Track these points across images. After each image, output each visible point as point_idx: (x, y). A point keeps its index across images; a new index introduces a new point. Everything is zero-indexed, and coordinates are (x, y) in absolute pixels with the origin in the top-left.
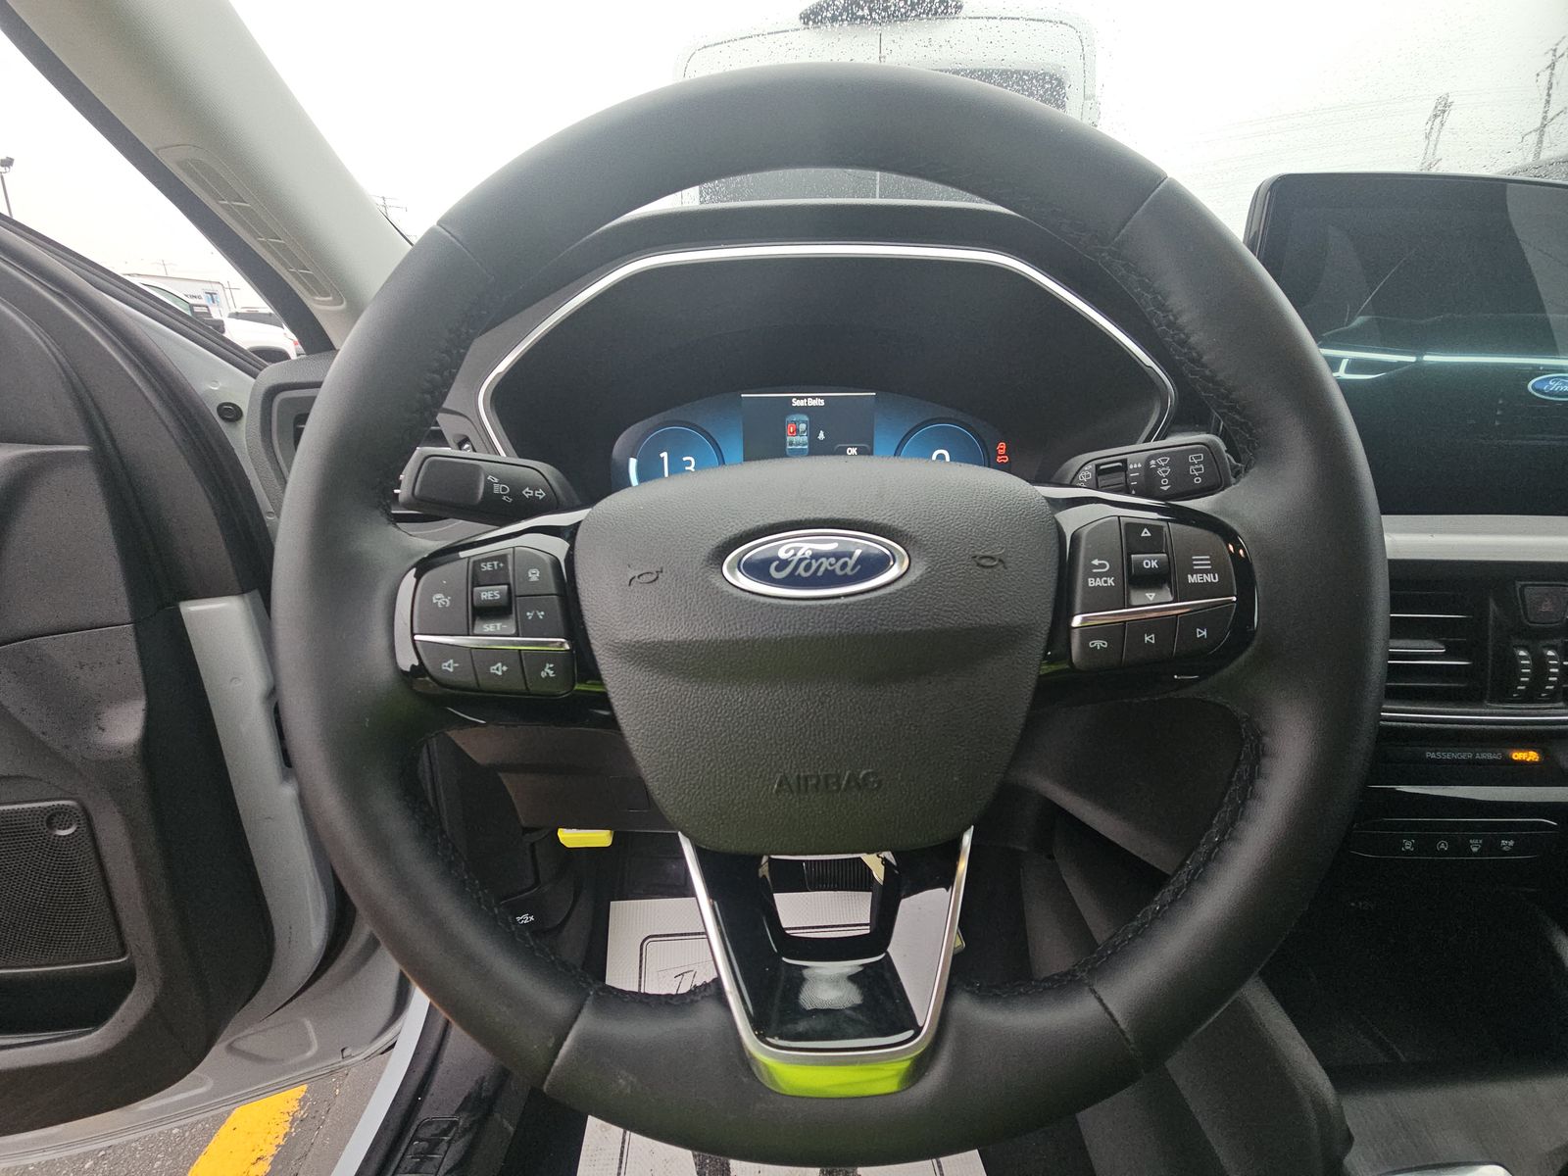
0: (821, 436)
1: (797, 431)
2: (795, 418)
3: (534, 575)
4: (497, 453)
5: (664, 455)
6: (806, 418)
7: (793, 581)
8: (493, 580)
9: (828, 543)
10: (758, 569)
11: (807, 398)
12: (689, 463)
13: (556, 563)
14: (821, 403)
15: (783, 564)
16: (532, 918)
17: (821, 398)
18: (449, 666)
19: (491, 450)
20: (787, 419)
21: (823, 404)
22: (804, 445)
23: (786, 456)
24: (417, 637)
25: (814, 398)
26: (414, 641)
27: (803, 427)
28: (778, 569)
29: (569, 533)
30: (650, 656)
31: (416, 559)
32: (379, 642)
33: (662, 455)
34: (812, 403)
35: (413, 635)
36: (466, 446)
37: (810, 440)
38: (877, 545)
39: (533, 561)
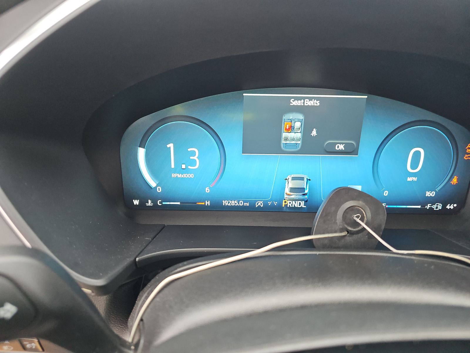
0: (314, 133)
1: (291, 129)
2: (291, 116)
5: (171, 146)
6: (301, 117)
11: (304, 98)
12: (193, 154)
14: (317, 103)
17: (317, 99)
20: (284, 118)
21: (319, 104)
22: (299, 140)
23: (279, 151)
25: (311, 99)
27: (298, 125)
33: (168, 146)
34: (308, 103)
37: (303, 136)
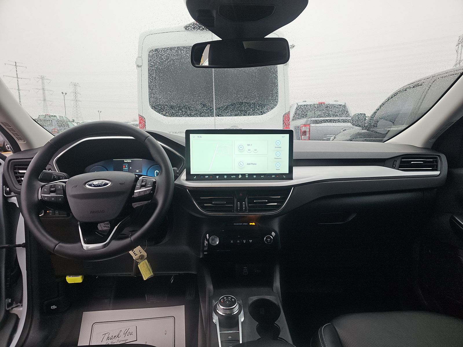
1: (125, 167)
3: (59, 187)
4: (56, 171)
7: (95, 186)
8: (53, 188)
9: (100, 182)
10: (90, 185)
11: (127, 160)
13: (63, 186)
15: (94, 184)
16: (56, 307)
17: (131, 160)
18: (46, 198)
19: (55, 170)
24: (42, 195)
26: (41, 195)
27: (127, 166)
28: (93, 185)
29: (65, 182)
30: (74, 196)
31: (41, 186)
32: (36, 196)
34: (129, 161)
35: (41, 194)
36: (50, 170)
38: (107, 182)
39: (60, 185)
